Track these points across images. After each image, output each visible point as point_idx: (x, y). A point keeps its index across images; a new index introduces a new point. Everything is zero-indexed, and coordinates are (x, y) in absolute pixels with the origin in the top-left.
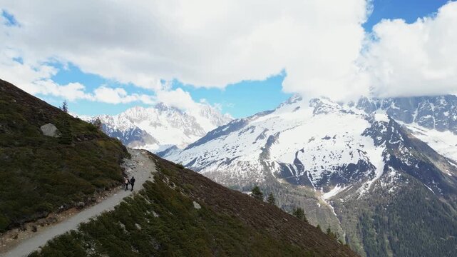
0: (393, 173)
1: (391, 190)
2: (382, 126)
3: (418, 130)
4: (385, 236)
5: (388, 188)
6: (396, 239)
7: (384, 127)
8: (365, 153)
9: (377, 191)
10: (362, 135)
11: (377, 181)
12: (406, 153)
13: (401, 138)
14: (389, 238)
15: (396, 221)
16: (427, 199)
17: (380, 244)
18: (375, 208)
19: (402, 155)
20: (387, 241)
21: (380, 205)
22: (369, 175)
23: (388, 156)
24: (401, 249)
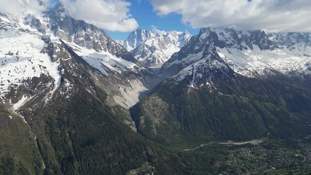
0: (68, 84)
1: (68, 97)
2: (56, 47)
3: (76, 48)
4: (66, 131)
5: (65, 95)
6: (74, 132)
7: (58, 48)
8: (45, 68)
9: (58, 99)
10: (41, 52)
11: (57, 90)
12: (74, 67)
13: (70, 56)
14: (69, 132)
15: (73, 120)
16: (90, 100)
17: (63, 138)
18: (57, 112)
19: (71, 69)
20: (68, 135)
21: (61, 109)
22: (50, 86)
23: (63, 70)
24: (77, 138)
